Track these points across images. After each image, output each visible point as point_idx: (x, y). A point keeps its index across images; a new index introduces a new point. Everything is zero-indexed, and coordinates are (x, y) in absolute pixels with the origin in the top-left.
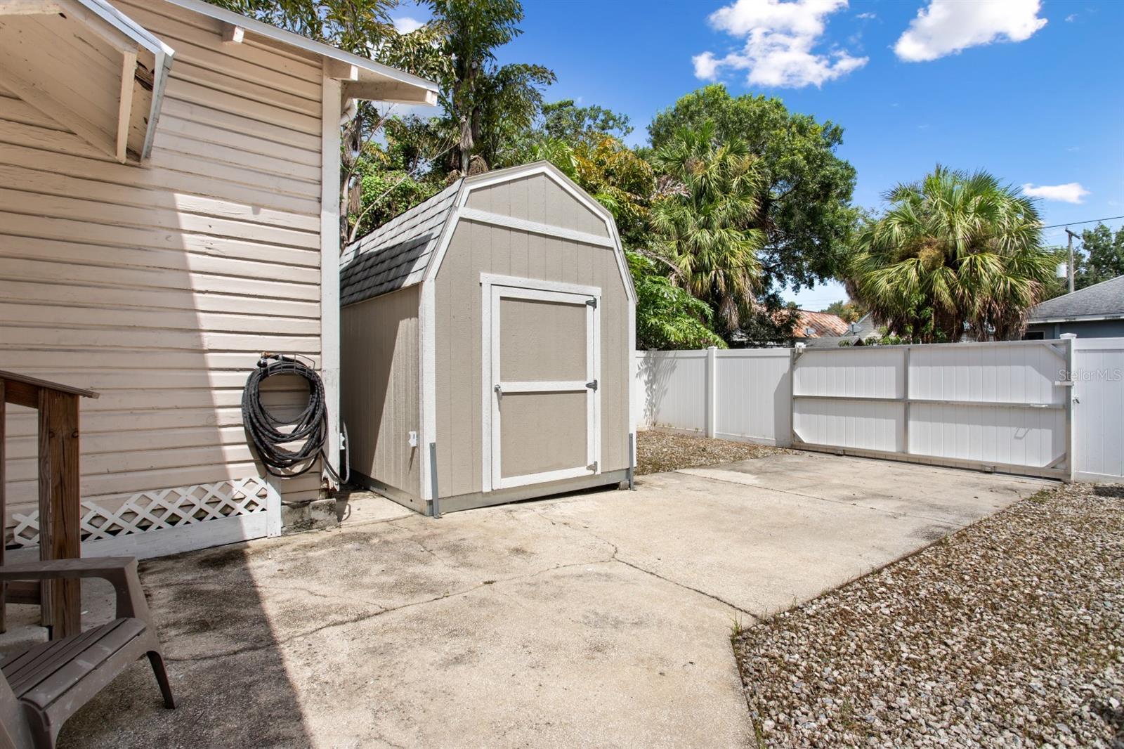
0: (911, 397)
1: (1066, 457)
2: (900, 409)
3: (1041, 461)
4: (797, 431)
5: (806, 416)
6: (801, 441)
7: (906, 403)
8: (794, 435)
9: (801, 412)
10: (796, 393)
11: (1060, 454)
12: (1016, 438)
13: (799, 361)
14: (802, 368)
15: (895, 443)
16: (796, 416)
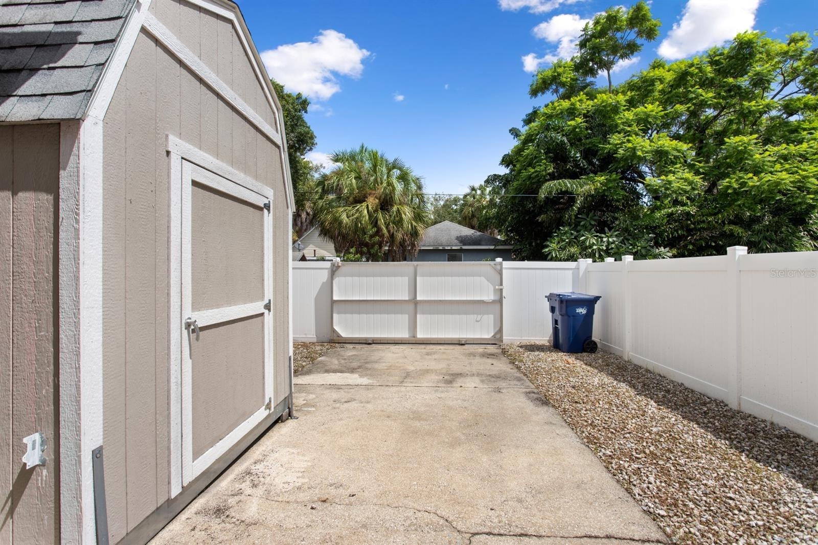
0: (418, 298)
1: (500, 331)
2: (411, 307)
3: (488, 335)
4: (336, 328)
5: (343, 315)
6: (339, 336)
7: (414, 302)
8: (334, 331)
9: (339, 313)
10: (335, 298)
11: (497, 329)
12: (476, 321)
13: (337, 273)
14: (340, 278)
15: (407, 332)
16: (335, 316)
